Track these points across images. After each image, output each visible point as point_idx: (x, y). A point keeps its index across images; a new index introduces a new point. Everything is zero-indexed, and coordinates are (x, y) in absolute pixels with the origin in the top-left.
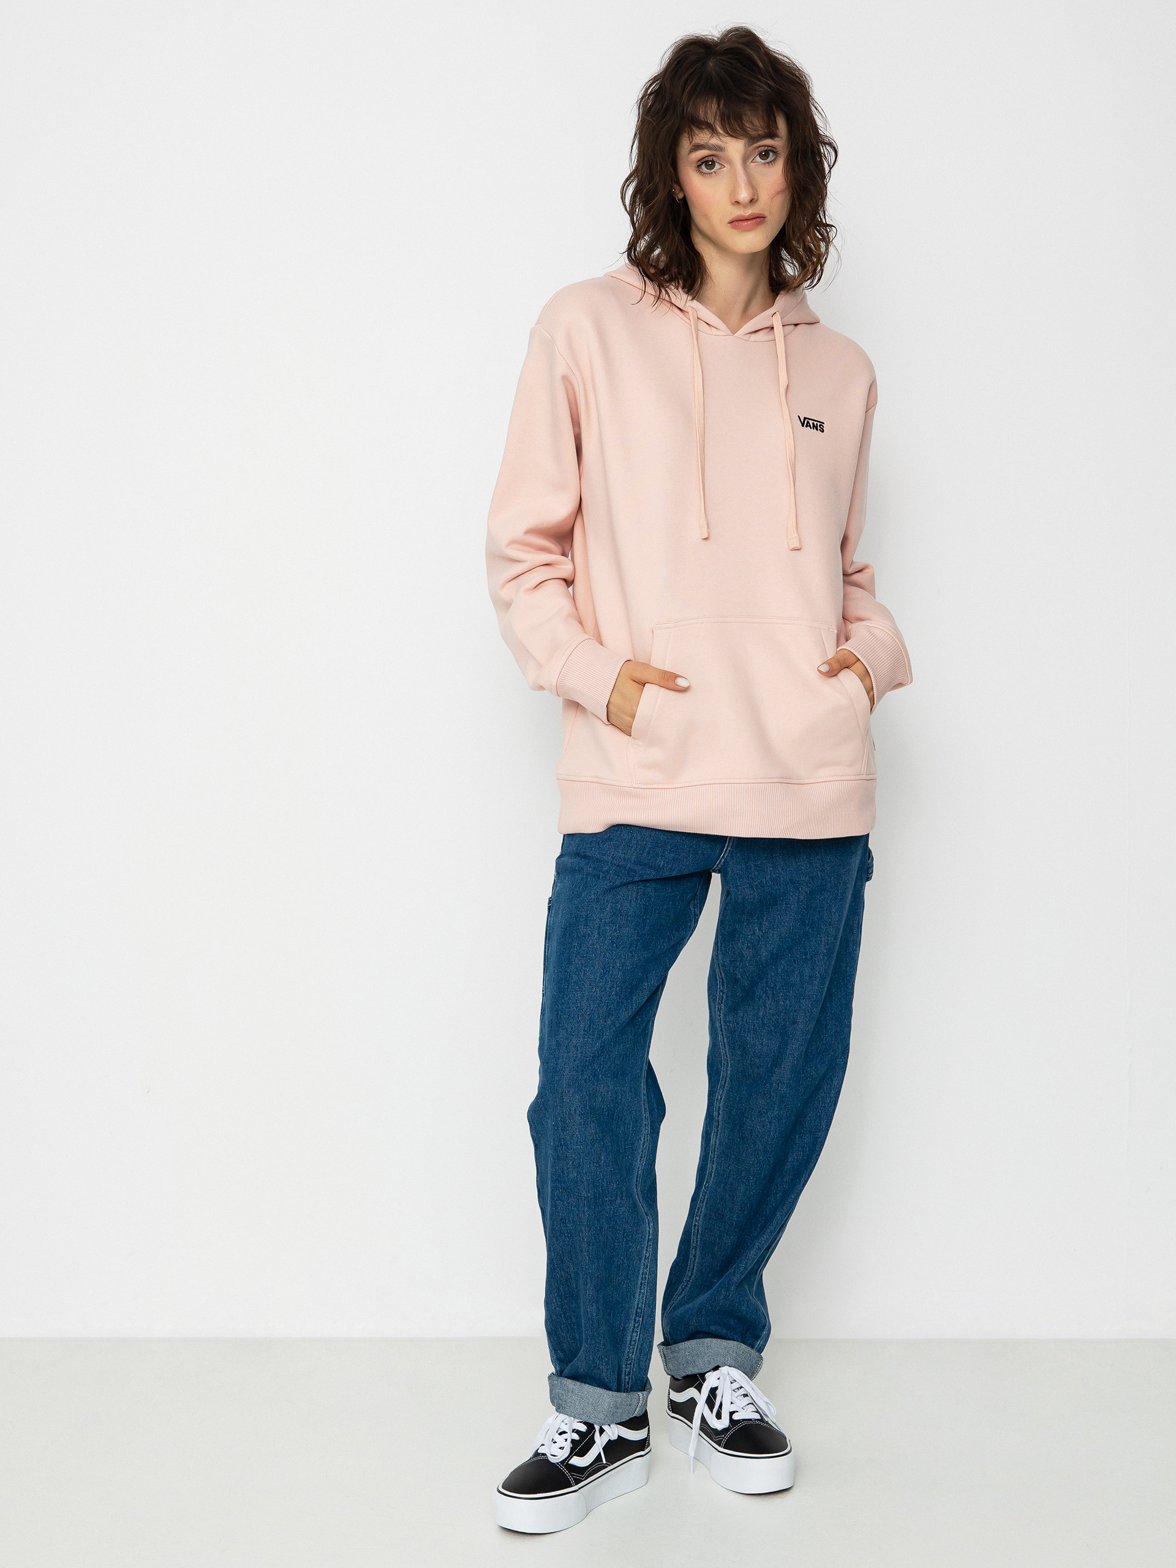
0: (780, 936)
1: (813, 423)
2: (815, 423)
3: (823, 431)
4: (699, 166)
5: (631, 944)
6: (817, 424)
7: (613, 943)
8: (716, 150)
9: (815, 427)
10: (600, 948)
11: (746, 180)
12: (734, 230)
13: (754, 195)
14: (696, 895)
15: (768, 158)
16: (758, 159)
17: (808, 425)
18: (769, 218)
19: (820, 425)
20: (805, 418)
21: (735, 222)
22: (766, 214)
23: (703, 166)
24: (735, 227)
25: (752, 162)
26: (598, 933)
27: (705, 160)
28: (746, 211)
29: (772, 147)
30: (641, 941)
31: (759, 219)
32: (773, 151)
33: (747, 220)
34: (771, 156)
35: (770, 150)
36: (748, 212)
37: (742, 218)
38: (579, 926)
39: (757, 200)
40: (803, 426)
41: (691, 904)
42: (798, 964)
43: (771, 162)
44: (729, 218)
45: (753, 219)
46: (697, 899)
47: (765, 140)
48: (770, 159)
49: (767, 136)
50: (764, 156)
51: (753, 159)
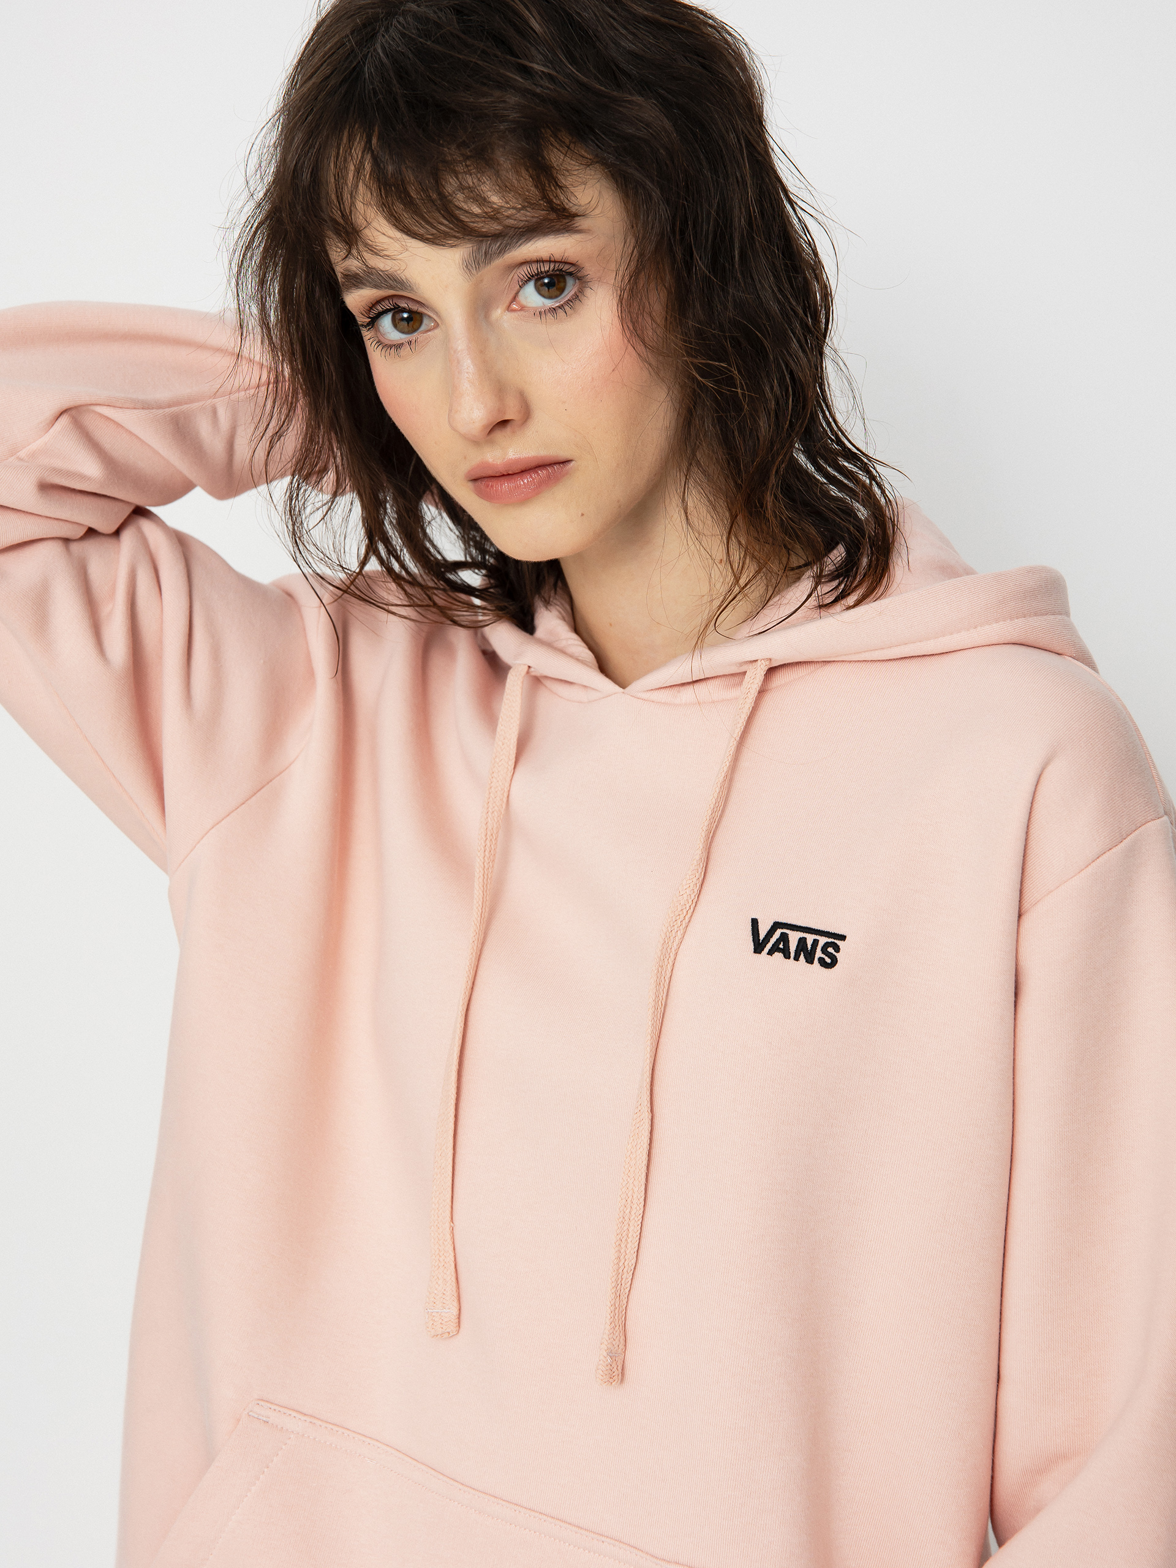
1: (802, 941)
2: (810, 938)
6: (816, 942)
12: (485, 501)
15: (562, 290)
16: (531, 296)
17: (782, 948)
18: (586, 461)
19: (827, 945)
20: (776, 925)
21: (480, 481)
23: (387, 325)
24: (484, 494)
25: (506, 310)
29: (568, 257)
31: (547, 470)
32: (573, 273)
33: (512, 474)
34: (569, 288)
35: (564, 270)
39: (530, 416)
43: (571, 305)
47: (529, 244)
48: (566, 292)
49: (532, 231)
50: (549, 285)
51: (514, 298)
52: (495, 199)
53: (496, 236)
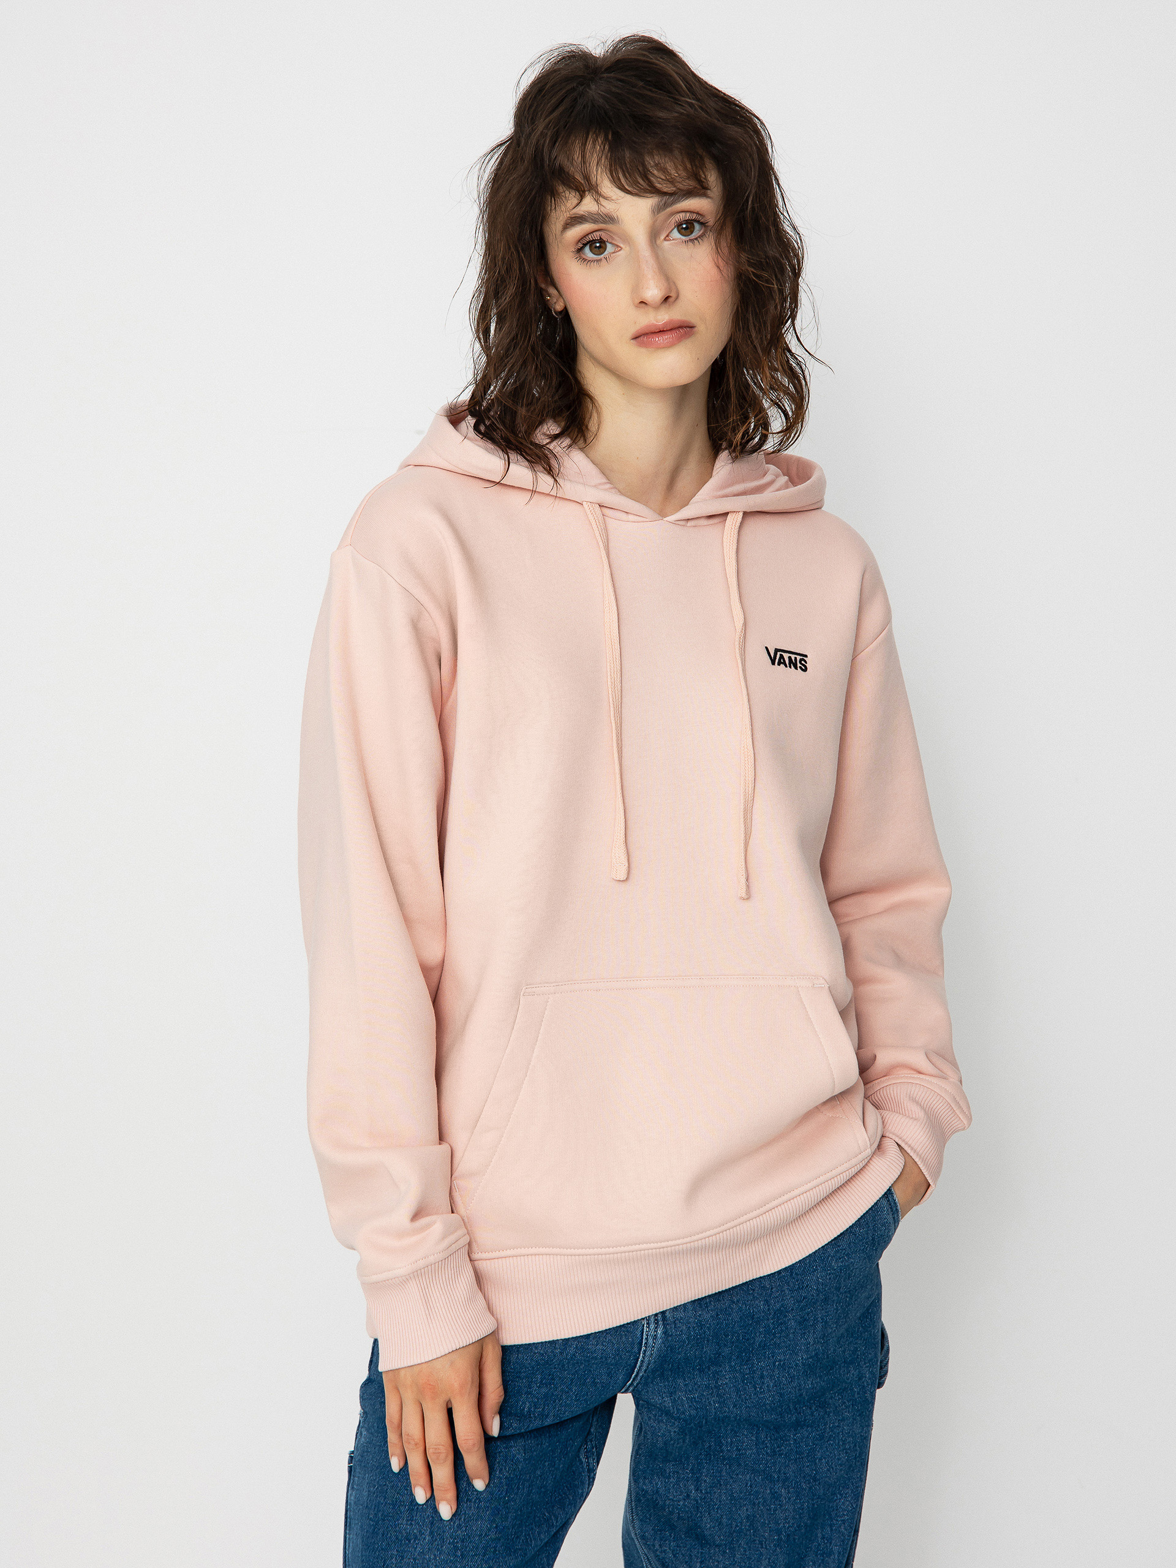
0: (732, 1495)
1: (790, 658)
2: (793, 657)
3: (805, 670)
4: (580, 250)
5: (485, 1548)
6: (796, 658)
7: (456, 1548)
8: (605, 222)
9: (793, 664)
10: (435, 1558)
11: (655, 266)
12: (643, 350)
13: (670, 289)
14: (589, 1433)
15: (692, 232)
16: (676, 234)
17: (782, 662)
18: (701, 328)
19: (801, 660)
20: (777, 650)
21: (643, 337)
22: (693, 320)
23: (587, 249)
24: (643, 345)
25: (665, 239)
26: (431, 1533)
27: (590, 237)
28: (659, 317)
29: (698, 213)
30: (502, 1540)
31: (683, 329)
32: (698, 222)
33: (661, 332)
34: (698, 230)
35: (695, 220)
36: (662, 317)
37: (653, 330)
38: (398, 1520)
39: (677, 297)
40: (773, 663)
41: (582, 1451)
42: (766, 1548)
43: (696, 239)
44: (633, 330)
45: (671, 330)
46: (591, 1441)
47: (687, 201)
48: (693, 234)
49: (689, 194)
50: (686, 229)
51: (667, 236)
52: (673, 172)
53: (671, 194)
